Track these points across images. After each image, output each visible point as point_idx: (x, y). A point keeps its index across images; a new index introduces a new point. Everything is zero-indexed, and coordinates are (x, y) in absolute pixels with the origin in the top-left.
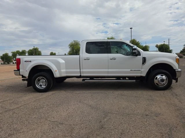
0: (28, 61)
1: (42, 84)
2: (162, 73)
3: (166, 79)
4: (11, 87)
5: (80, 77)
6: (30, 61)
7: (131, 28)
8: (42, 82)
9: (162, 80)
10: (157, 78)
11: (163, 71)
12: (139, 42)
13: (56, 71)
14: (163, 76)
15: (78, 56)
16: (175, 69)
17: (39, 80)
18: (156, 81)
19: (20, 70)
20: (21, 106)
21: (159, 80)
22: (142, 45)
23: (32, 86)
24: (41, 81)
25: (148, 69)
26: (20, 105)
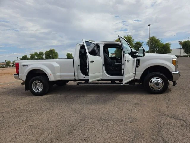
0: (25, 66)
1: (38, 87)
2: (158, 76)
3: (162, 82)
4: (15, 90)
5: (75, 80)
6: (27, 66)
7: (149, 25)
8: (39, 86)
9: (157, 84)
10: (152, 81)
11: (159, 74)
12: (159, 40)
13: (51, 75)
14: (158, 79)
15: (72, 60)
16: (171, 72)
17: (36, 84)
18: (151, 85)
19: (19, 74)
20: (11, 110)
21: (154, 83)
22: (162, 42)
23: (29, 90)
24: (38, 84)
25: (143, 72)
26: (11, 108)
